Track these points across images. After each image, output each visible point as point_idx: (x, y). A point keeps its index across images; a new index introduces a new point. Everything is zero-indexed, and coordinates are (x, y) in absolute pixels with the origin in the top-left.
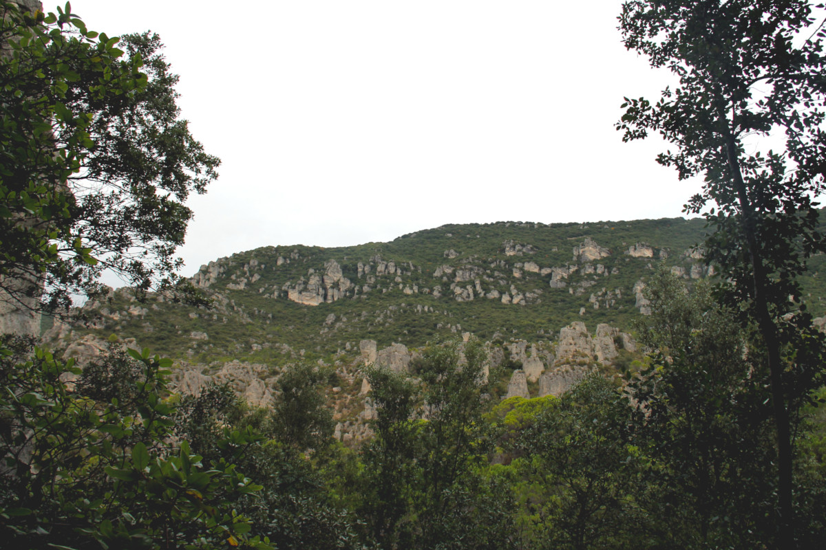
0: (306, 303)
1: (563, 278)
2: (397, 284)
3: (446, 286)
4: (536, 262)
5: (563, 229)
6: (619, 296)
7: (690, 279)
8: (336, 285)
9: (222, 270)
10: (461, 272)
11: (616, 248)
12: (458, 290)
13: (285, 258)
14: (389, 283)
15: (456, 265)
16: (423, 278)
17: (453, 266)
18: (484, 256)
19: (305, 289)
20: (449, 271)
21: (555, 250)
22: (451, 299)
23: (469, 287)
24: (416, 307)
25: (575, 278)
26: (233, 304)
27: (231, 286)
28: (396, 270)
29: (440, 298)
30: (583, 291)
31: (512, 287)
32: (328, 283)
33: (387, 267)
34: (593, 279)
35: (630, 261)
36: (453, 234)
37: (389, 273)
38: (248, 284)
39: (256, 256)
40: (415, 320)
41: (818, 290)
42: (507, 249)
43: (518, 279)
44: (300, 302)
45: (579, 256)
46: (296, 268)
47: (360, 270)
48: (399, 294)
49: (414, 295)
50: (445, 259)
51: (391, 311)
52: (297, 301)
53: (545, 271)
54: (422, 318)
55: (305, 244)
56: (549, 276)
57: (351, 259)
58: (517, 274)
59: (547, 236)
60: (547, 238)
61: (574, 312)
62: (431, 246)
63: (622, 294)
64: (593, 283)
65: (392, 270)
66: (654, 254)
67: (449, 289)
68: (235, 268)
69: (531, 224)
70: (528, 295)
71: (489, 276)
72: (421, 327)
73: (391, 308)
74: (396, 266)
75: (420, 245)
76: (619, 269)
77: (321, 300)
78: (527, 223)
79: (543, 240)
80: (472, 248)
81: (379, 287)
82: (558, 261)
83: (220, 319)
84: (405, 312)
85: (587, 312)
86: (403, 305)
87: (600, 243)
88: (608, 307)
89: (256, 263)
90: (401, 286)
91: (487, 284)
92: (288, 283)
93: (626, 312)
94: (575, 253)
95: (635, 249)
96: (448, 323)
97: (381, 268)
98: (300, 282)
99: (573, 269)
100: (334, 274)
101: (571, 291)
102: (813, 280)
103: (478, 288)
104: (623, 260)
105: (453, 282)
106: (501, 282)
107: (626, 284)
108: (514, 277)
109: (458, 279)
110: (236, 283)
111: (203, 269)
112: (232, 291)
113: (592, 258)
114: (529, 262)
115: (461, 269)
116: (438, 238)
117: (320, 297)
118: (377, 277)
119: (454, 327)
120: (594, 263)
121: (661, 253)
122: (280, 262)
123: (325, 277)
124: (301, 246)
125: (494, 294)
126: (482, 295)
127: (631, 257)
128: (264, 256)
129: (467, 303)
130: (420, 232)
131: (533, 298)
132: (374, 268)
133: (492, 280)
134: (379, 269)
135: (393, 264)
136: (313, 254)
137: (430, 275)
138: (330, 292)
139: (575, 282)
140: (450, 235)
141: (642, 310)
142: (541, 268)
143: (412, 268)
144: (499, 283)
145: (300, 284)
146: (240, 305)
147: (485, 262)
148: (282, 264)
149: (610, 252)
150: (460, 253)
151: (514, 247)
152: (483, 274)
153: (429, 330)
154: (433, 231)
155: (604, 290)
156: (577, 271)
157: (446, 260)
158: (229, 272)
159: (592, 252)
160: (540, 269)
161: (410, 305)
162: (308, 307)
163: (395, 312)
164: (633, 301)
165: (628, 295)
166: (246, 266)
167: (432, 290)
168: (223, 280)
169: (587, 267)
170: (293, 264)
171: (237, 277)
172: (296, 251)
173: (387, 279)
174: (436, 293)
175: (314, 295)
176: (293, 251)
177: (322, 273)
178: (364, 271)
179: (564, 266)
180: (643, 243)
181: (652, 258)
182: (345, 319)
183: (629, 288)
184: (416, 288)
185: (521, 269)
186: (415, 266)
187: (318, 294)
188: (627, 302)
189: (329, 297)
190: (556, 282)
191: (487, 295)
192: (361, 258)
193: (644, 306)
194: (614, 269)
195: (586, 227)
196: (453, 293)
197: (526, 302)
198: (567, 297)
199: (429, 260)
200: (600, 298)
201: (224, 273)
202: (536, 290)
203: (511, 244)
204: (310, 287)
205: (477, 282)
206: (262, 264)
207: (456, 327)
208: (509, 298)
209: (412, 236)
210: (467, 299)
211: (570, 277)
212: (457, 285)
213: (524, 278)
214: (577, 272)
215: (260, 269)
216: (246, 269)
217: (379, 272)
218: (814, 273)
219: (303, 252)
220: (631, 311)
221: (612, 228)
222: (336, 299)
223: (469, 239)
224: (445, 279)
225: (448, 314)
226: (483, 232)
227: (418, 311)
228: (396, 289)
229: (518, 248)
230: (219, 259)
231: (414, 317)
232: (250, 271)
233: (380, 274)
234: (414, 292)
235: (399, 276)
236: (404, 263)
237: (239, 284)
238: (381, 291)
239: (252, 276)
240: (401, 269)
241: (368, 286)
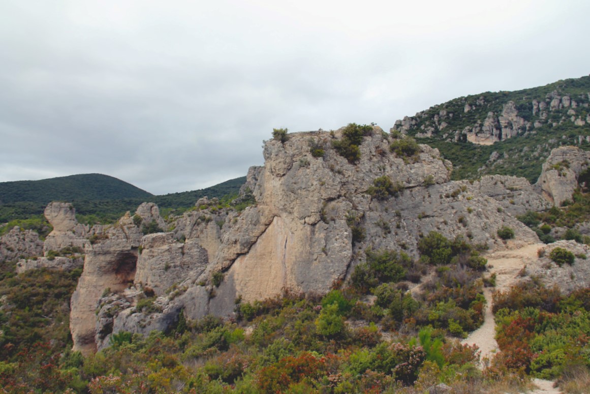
0: (482, 143)
2: (570, 116)
8: (510, 125)
9: (414, 122)
13: (471, 105)
14: (561, 117)
19: (481, 131)
27: (419, 135)
28: (571, 103)
32: (503, 122)
33: (561, 101)
37: (563, 107)
38: (435, 132)
39: (447, 107)
44: (477, 143)
46: (480, 113)
47: (535, 107)
48: (567, 127)
52: (474, 142)
57: (528, 99)
65: (566, 103)
68: (426, 119)
73: (551, 141)
74: (571, 99)
77: (495, 139)
81: (550, 121)
89: (445, 113)
90: (573, 119)
92: (467, 128)
97: (554, 103)
98: (476, 125)
100: (509, 115)
110: (423, 132)
111: (398, 123)
112: (419, 140)
117: (494, 137)
118: (549, 112)
122: (467, 109)
123: (500, 118)
124: (488, 93)
128: (454, 106)
132: (548, 104)
135: (568, 98)
136: (496, 98)
138: (504, 131)
145: (476, 127)
148: (468, 111)
158: (418, 125)
162: (482, 147)
166: (436, 116)
168: (413, 130)
170: (478, 110)
171: (425, 127)
172: (481, 98)
173: (561, 112)
175: (488, 135)
176: (478, 98)
177: (497, 113)
178: (538, 109)
182: (506, 156)
187: (492, 135)
189: (503, 136)
201: (416, 124)
204: (484, 129)
206: (451, 113)
215: (448, 118)
216: (436, 119)
217: (553, 108)
219: (489, 98)
222: (509, 137)
228: (567, 122)
230: (417, 114)
232: (439, 121)
233: (553, 109)
234: (586, 123)
235: (573, 109)
236: (581, 95)
237: (426, 133)
238: (551, 126)
239: (440, 124)
240: (576, 101)
241: (539, 122)
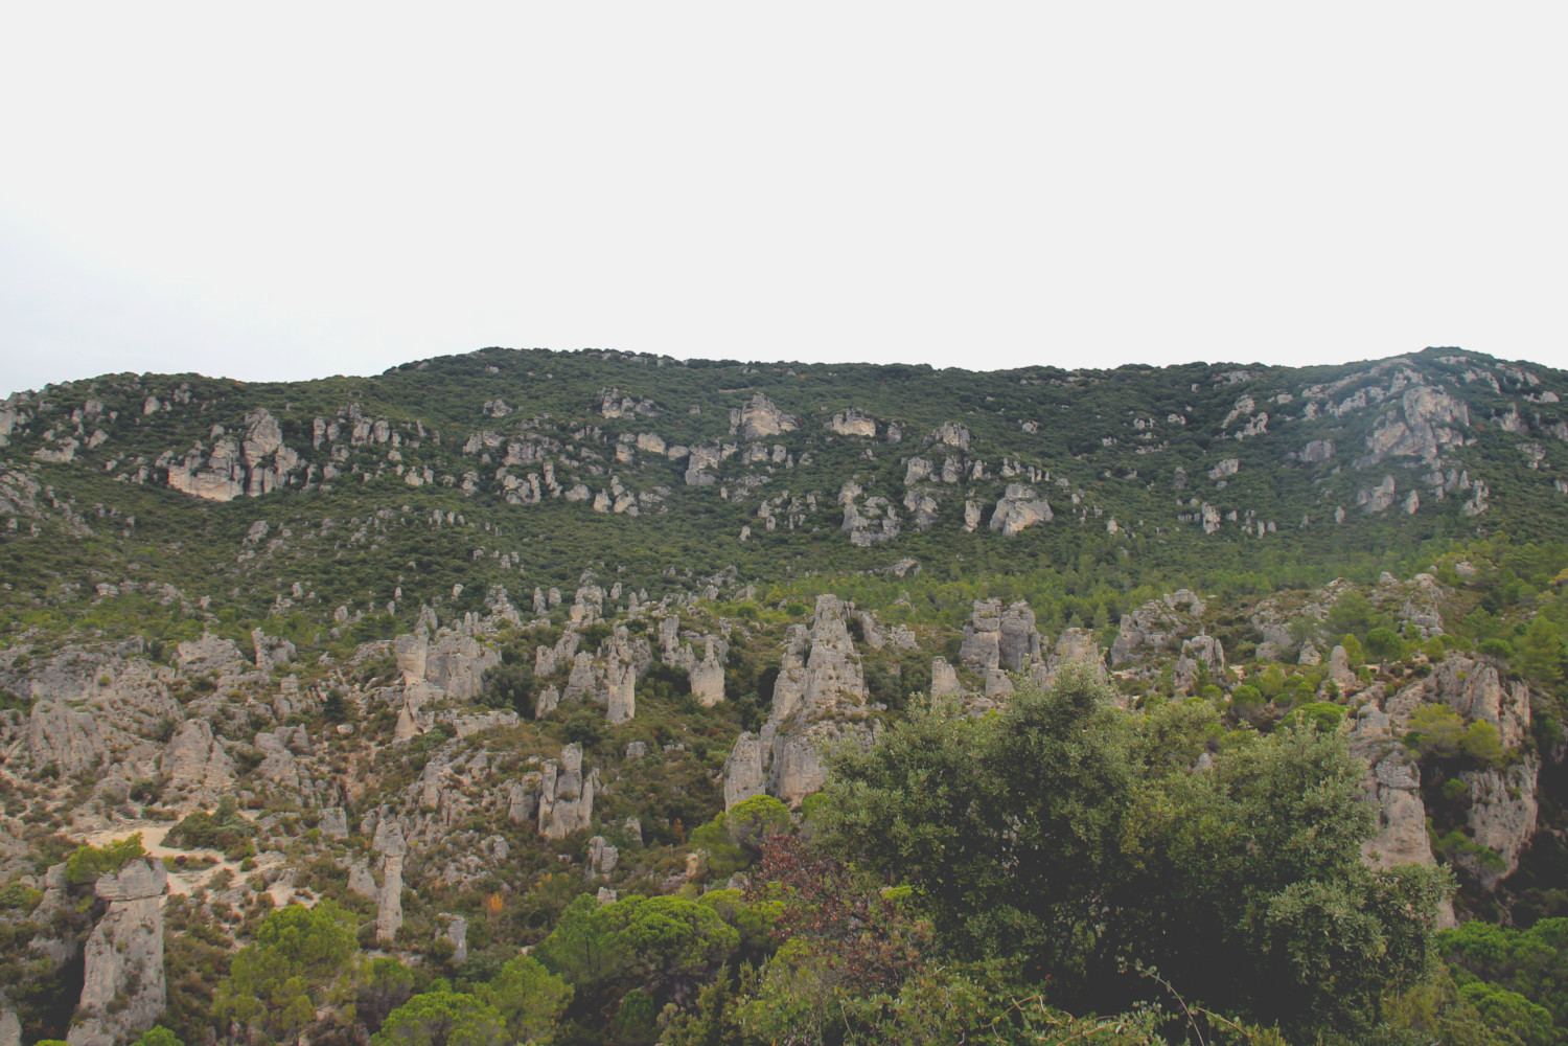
0: (206, 495)
1: (709, 467)
2: (393, 464)
3: (487, 472)
4: (660, 435)
5: (711, 371)
6: (813, 509)
7: (941, 484)
8: (269, 461)
9: (22, 419)
10: (517, 447)
11: (808, 416)
12: (511, 482)
13: (161, 400)
14: (377, 463)
15: (508, 430)
16: (442, 454)
17: (502, 435)
18: (562, 417)
19: (205, 467)
20: (494, 442)
21: (696, 410)
22: (497, 499)
23: (532, 477)
24: (432, 514)
25: (730, 470)
26: (51, 495)
27: (43, 454)
28: (391, 437)
29: (475, 496)
30: (746, 493)
31: (615, 480)
32: (254, 456)
33: (372, 429)
34: (766, 473)
35: (834, 441)
36: (500, 367)
37: (376, 442)
38: (82, 451)
39: (99, 392)
40: (429, 541)
41: (1153, 514)
42: (606, 405)
43: (627, 466)
44: (194, 492)
45: (741, 428)
46: (184, 421)
47: (318, 432)
48: (394, 486)
49: (426, 489)
50: (485, 417)
51: (382, 520)
52: (186, 490)
53: (677, 452)
54: (444, 536)
55: (205, 374)
56: (684, 461)
57: (301, 409)
58: (623, 455)
59: (680, 383)
60: (681, 388)
61: (731, 534)
62: (458, 389)
63: (818, 504)
64: (765, 479)
65: (383, 436)
66: (878, 431)
67: (493, 479)
68: (53, 415)
69: (650, 358)
70: (643, 497)
71: (570, 457)
72: (441, 555)
73: (381, 513)
74: (390, 428)
75: (435, 387)
76: (813, 456)
77: (237, 490)
78: (643, 355)
79: (674, 391)
80: (537, 398)
81: (356, 469)
82: (701, 433)
83: (23, 529)
84: (410, 522)
85: (753, 535)
86: (406, 508)
87: (782, 404)
88: (792, 527)
89: (100, 408)
90: (400, 469)
91: (568, 473)
92: (169, 454)
93: (825, 538)
94: (734, 420)
95: (845, 420)
96: (494, 549)
97: (361, 431)
98: (194, 452)
99: (729, 451)
100: (266, 438)
101: (724, 494)
102: (1147, 496)
103: (550, 478)
104: (821, 439)
105: (502, 465)
106: (593, 469)
107: (827, 485)
108: (618, 461)
109: (510, 460)
110: (54, 447)
112: (46, 465)
113: (764, 431)
114: (647, 433)
115: (518, 441)
116: (471, 375)
117: (235, 484)
118: (352, 448)
119: (506, 557)
120: (769, 442)
121: (891, 430)
122: (151, 407)
123: (247, 444)
124: (195, 376)
125: (580, 493)
126: (557, 493)
127: (836, 434)
128: (116, 393)
129: (528, 508)
130: (436, 359)
131: (654, 504)
132: (346, 430)
133: (576, 464)
134: (357, 432)
135: (385, 424)
136: (221, 394)
137: (457, 449)
138: (257, 475)
139: (732, 475)
140: (495, 370)
141: (856, 538)
142: (668, 446)
143: (423, 434)
144: (588, 471)
145: (194, 457)
146: (65, 497)
147: (563, 428)
148: (155, 413)
149: (798, 422)
150: (515, 407)
151: (619, 402)
152: (560, 452)
153: (458, 562)
154: (461, 359)
155: (785, 494)
156: (735, 454)
157: (487, 420)
158: (38, 425)
159: (765, 420)
160: (667, 449)
161: (419, 509)
162: (211, 505)
163: (390, 522)
164: (838, 519)
165: (830, 507)
166: (77, 412)
167: (460, 480)
168: (25, 440)
169: (755, 448)
170: (179, 413)
171: (58, 436)
172: (185, 386)
173: (373, 454)
174: (468, 486)
175: (224, 480)
176: (178, 387)
177: (240, 434)
178: (325, 435)
179: (711, 444)
180: (859, 409)
181: (873, 439)
182: (287, 533)
183: (832, 493)
184: (429, 475)
185: (633, 446)
186: (427, 430)
187: (232, 479)
188: (827, 519)
189: (255, 486)
190: (695, 475)
191: (567, 493)
192: (319, 409)
193: (858, 529)
194: (805, 455)
195: (754, 371)
196: (501, 487)
197: (640, 510)
198: (717, 504)
199: (454, 419)
200: (778, 511)
201: (27, 425)
202: (659, 489)
203: (615, 396)
204: (214, 464)
205: (549, 467)
206: (113, 410)
207: (511, 557)
208: (607, 502)
209: (421, 367)
210: (528, 501)
211: (724, 465)
212: (509, 472)
213: (637, 464)
214: (737, 456)
215: (108, 421)
216: (76, 418)
217: (358, 440)
218: (1149, 483)
219: (200, 390)
220: (834, 537)
221: (803, 376)
222: (268, 490)
223: (532, 379)
224: (486, 458)
225: (493, 530)
226: (559, 368)
227: (435, 522)
228: (389, 475)
229: (626, 403)
230: (16, 396)
231: (428, 535)
232: (85, 425)
233: (360, 443)
234: (425, 482)
235: (397, 450)
236: (406, 423)
237: (61, 450)
238: (360, 478)
239: (90, 434)
240: (400, 434)
241: (335, 467)
